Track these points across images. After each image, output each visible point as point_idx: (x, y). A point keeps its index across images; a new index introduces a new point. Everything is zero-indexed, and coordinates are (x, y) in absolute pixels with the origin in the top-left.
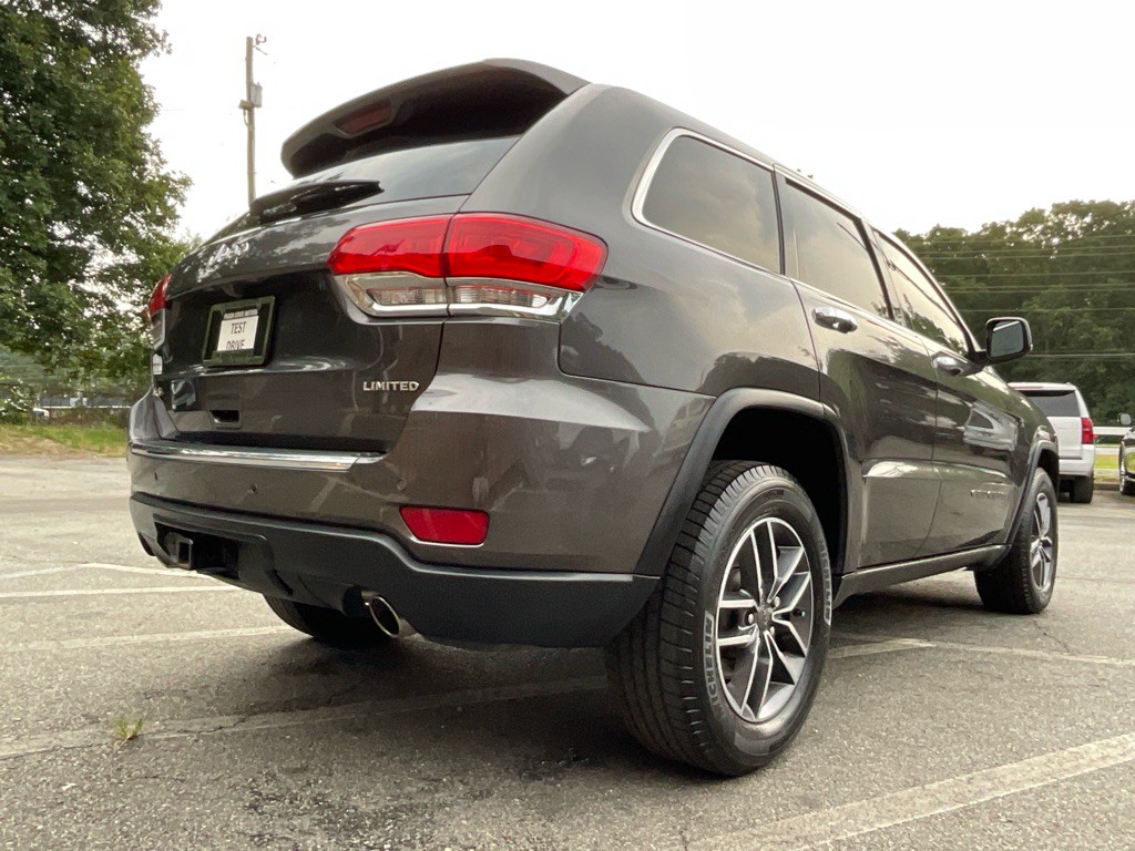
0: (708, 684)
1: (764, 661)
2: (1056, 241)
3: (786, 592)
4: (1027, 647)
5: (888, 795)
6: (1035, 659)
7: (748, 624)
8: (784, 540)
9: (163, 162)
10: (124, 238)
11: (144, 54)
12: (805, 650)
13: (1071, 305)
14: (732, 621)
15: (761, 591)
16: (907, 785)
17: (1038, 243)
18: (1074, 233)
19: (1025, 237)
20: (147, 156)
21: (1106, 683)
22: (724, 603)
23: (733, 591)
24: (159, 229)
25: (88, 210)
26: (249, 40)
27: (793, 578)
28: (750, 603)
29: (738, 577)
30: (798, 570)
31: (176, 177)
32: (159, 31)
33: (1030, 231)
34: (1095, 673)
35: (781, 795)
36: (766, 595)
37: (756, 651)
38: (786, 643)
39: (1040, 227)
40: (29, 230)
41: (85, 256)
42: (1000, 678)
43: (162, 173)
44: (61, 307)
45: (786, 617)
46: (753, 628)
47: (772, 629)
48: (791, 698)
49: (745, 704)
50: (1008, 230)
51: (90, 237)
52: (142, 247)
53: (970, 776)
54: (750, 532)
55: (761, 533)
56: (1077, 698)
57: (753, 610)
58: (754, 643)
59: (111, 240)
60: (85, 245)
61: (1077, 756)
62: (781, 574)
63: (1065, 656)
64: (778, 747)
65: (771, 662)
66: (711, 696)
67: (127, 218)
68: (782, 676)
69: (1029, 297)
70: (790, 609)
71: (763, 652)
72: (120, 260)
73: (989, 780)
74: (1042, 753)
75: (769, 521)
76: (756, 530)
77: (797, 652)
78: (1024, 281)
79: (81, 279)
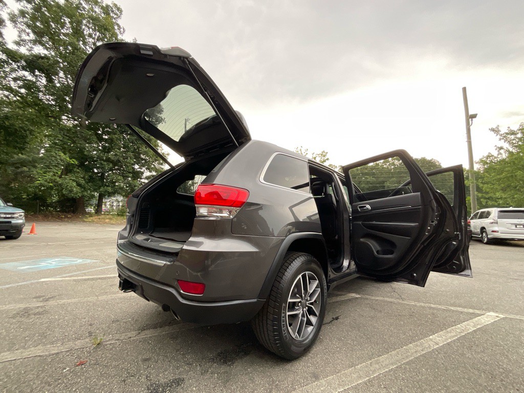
0: (283, 328)
1: (303, 319)
2: (393, 167)
3: (312, 295)
4: (388, 297)
5: (343, 372)
6: (391, 302)
7: (298, 306)
8: (311, 278)
9: (162, 149)
10: (152, 168)
11: (159, 123)
12: (317, 314)
13: (397, 183)
14: (293, 306)
15: (303, 295)
16: (350, 367)
17: (388, 168)
18: (397, 165)
19: (384, 166)
20: (159, 148)
21: (414, 314)
22: (289, 300)
23: (294, 296)
24: (161, 166)
25: (143, 161)
26: (186, 119)
27: (314, 290)
28: (299, 300)
29: (296, 290)
30: (316, 288)
31: (166, 153)
32: (163, 118)
33: (386, 165)
34: (411, 309)
35: (306, 372)
36: (305, 296)
37: (300, 316)
38: (311, 312)
39: (388, 164)
40: (128, 167)
41: (142, 173)
42: (381, 311)
43: (163, 152)
44: (135, 186)
45: (312, 304)
46: (300, 308)
47: (307, 308)
48: (312, 330)
49: (296, 333)
50: (380, 164)
51: (144, 168)
52: (156, 170)
53: (371, 361)
54: (300, 276)
55: (304, 277)
56: (405, 321)
57: (300, 302)
58: (300, 313)
59: (149, 169)
60: (142, 170)
61: (407, 351)
62: (310, 290)
63: (401, 301)
64: (307, 349)
65: (305, 319)
66: (284, 333)
67: (154, 163)
68: (309, 323)
69: (386, 182)
70: (313, 301)
71: (303, 316)
72: (151, 174)
73: (378, 364)
74: (395, 349)
75: (307, 273)
76: (302, 276)
77: (315, 315)
78: (385, 177)
79: (141, 179)
